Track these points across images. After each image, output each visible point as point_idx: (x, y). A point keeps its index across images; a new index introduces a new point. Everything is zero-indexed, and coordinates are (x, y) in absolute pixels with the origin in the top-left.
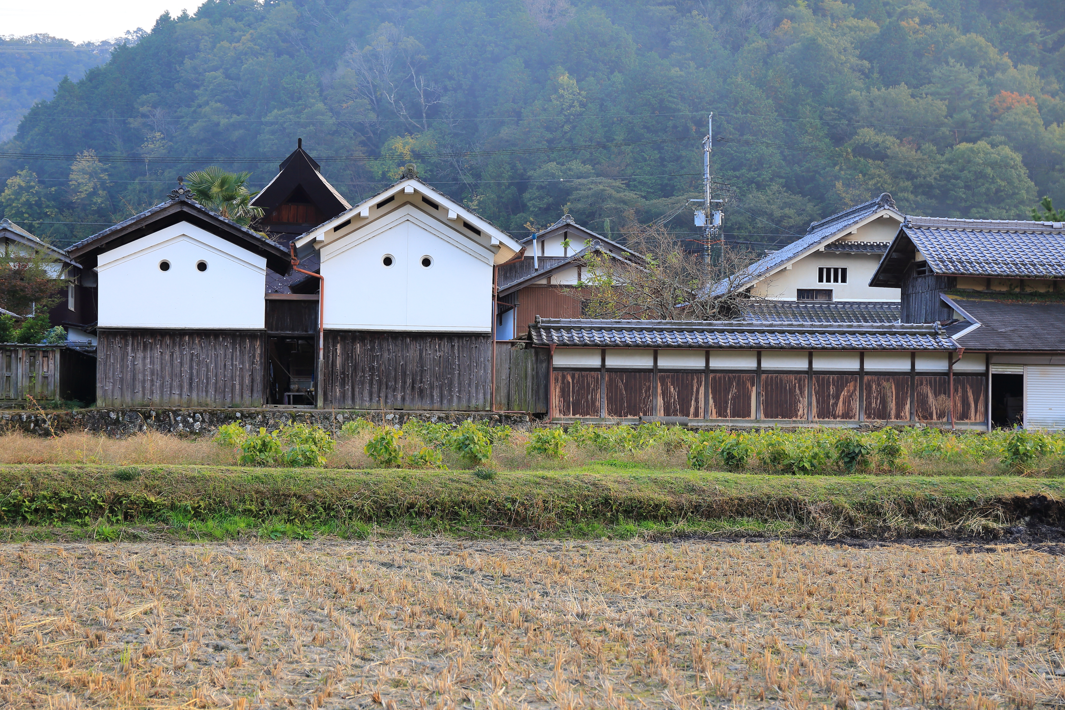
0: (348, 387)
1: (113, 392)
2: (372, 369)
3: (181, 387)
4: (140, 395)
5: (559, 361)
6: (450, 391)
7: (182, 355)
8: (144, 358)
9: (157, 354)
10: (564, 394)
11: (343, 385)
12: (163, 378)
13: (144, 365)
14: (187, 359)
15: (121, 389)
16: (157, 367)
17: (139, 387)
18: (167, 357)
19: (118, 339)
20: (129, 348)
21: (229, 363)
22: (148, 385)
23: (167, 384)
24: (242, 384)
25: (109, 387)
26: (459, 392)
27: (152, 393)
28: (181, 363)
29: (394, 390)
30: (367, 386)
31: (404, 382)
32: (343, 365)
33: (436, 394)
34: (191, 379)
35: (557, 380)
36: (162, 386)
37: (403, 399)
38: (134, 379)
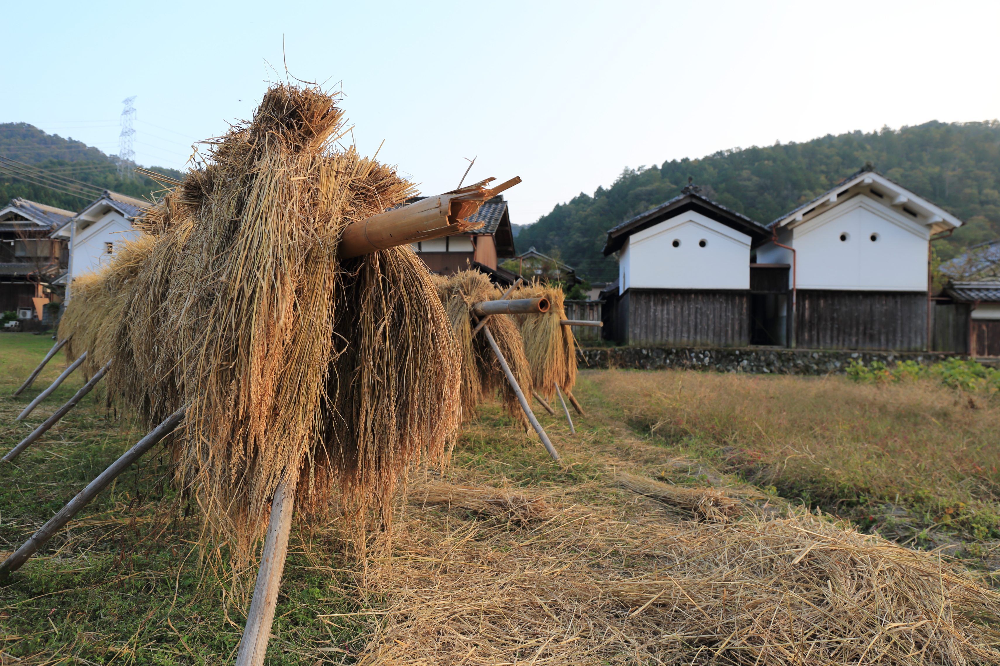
0: (814, 333)
1: (640, 335)
2: (833, 319)
3: (689, 332)
4: (659, 337)
5: (977, 314)
6: (894, 336)
7: (689, 309)
8: (662, 311)
9: (671, 307)
10: (980, 339)
11: (810, 331)
12: (675, 325)
13: (662, 315)
14: (693, 311)
15: (646, 333)
16: (672, 317)
17: (659, 332)
18: (679, 310)
19: (643, 297)
20: (652, 304)
21: (723, 314)
22: (665, 330)
23: (679, 329)
24: (733, 330)
25: (637, 331)
26: (902, 336)
27: (668, 335)
28: (689, 314)
29: (850, 335)
30: (829, 332)
31: (858, 329)
32: (811, 316)
33: (883, 338)
34: (696, 326)
35: (974, 329)
36: (675, 331)
37: (857, 342)
38: (655, 325)
